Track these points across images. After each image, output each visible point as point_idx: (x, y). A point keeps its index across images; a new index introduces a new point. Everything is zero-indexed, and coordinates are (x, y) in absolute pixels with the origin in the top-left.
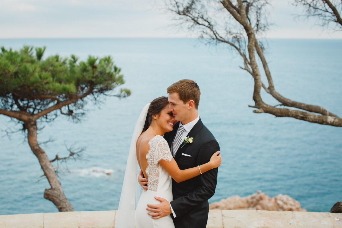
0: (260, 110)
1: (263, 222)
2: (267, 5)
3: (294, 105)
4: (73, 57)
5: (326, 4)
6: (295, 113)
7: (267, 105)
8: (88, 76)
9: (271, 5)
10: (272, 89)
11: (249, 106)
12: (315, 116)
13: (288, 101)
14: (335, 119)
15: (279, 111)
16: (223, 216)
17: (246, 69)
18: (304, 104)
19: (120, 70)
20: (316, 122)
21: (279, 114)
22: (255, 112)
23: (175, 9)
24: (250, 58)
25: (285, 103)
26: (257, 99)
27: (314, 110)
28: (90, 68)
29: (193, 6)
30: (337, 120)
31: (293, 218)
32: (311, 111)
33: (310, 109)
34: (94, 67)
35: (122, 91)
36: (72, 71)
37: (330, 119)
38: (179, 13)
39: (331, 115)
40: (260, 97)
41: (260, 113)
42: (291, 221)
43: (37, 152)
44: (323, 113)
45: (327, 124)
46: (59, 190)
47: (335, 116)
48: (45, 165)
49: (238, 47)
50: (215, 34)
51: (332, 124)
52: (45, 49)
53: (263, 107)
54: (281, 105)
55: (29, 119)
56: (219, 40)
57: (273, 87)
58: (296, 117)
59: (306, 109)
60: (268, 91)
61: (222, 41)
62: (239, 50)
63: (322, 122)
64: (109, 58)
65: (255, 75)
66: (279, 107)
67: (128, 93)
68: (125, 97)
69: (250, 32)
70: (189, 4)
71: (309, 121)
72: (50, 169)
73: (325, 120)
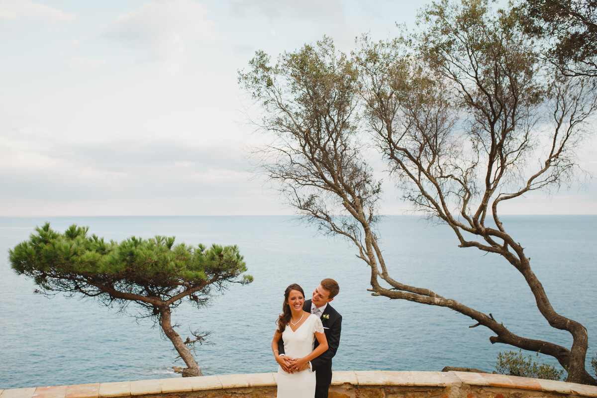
0: (377, 294)
1: (387, 378)
2: (378, 200)
3: (405, 288)
4: (201, 246)
5: (430, 201)
6: (407, 295)
7: (383, 289)
8: (215, 264)
9: (381, 199)
10: (385, 274)
11: (368, 290)
12: (423, 297)
13: (400, 285)
14: (441, 300)
15: (393, 294)
16: (356, 374)
17: (363, 258)
18: (414, 288)
19: (242, 258)
20: (425, 303)
21: (393, 296)
22: (373, 295)
23: (297, 204)
24: (368, 250)
25: (397, 287)
26: (375, 284)
27: (423, 292)
28: (217, 257)
29: (313, 202)
30: (442, 301)
31: (410, 375)
32: (421, 294)
33: (420, 292)
34: (221, 256)
35: (245, 277)
36: (200, 259)
37: (437, 300)
38: (300, 207)
39: (438, 297)
40: (377, 282)
41: (378, 295)
42: (409, 377)
43: (171, 335)
44: (431, 295)
45: (435, 304)
46: (197, 369)
47: (441, 298)
48: (181, 347)
49: (354, 238)
50: (333, 226)
51: (439, 304)
52: (174, 238)
53: (379, 291)
54: (394, 289)
55: (163, 304)
56: (337, 231)
57: (387, 273)
58: (408, 298)
59: (416, 292)
60: (383, 277)
61: (340, 233)
62: (355, 240)
63: (430, 303)
64: (235, 247)
65: (372, 263)
66: (392, 290)
67: (251, 280)
68: (247, 283)
69: (367, 228)
70: (309, 199)
71: (419, 302)
72: (186, 350)
73: (432, 301)
